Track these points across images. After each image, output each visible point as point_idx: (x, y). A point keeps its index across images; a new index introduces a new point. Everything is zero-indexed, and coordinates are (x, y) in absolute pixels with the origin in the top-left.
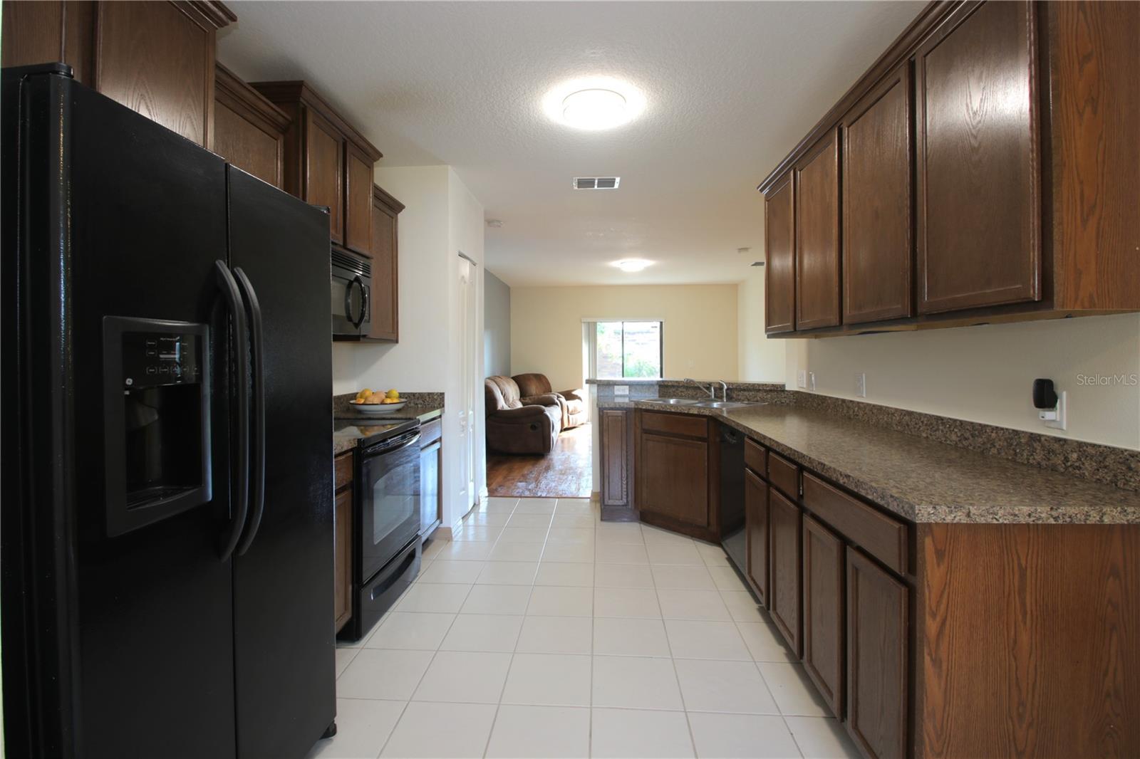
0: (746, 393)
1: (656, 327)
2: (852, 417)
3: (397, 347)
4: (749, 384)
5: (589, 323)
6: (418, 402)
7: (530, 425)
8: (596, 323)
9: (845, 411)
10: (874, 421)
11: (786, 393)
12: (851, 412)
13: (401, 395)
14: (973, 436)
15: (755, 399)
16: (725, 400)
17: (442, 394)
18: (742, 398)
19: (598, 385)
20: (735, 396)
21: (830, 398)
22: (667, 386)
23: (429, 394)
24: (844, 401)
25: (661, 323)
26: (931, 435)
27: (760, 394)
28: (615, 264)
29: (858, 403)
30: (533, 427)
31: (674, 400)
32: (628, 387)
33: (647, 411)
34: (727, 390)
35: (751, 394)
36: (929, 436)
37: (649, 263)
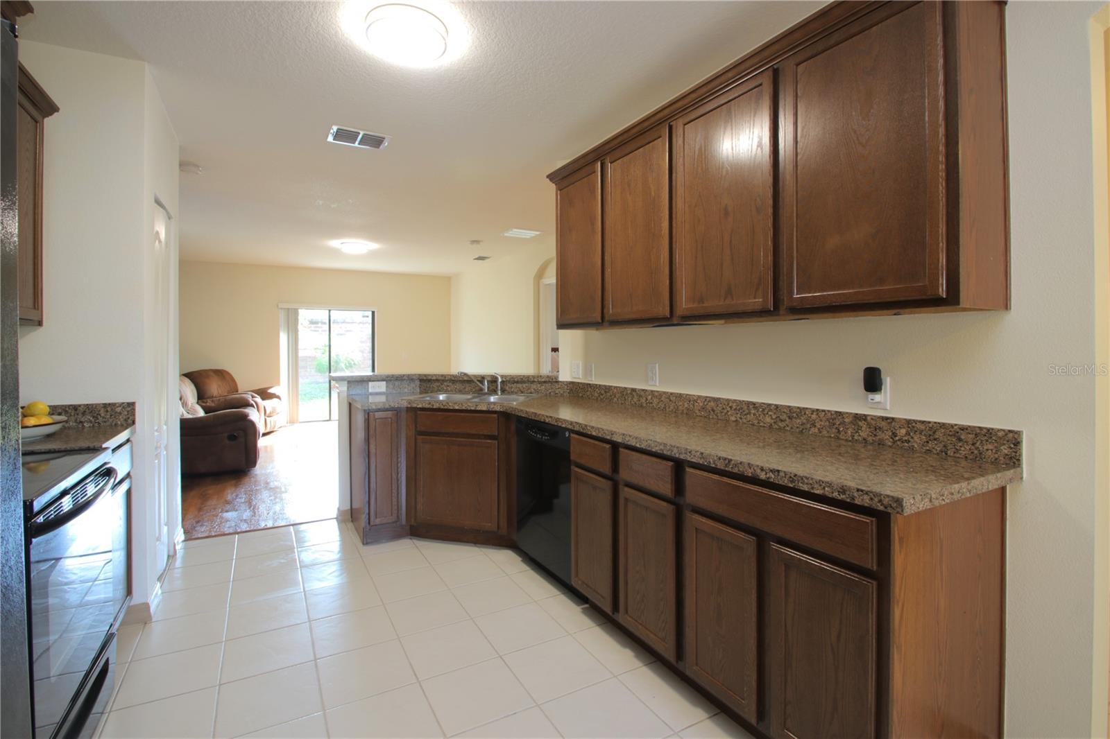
0: (520, 385)
1: (368, 317)
2: (644, 405)
3: (41, 329)
4: (524, 376)
5: (288, 309)
6: (83, 420)
7: (226, 435)
8: (297, 309)
9: (635, 400)
10: (672, 408)
11: (560, 383)
12: (643, 400)
13: (54, 410)
14: (790, 418)
15: (529, 391)
16: (500, 394)
17: (132, 405)
18: (516, 391)
19: (349, 382)
20: (507, 388)
21: (616, 387)
22: (429, 381)
23: (105, 406)
24: (633, 390)
25: (373, 313)
26: (741, 418)
27: (534, 386)
28: (335, 243)
29: (652, 391)
30: (232, 438)
31: (444, 395)
32: (385, 382)
33: (423, 409)
34: (501, 382)
35: (524, 386)
36: (739, 419)
37: (373, 246)
